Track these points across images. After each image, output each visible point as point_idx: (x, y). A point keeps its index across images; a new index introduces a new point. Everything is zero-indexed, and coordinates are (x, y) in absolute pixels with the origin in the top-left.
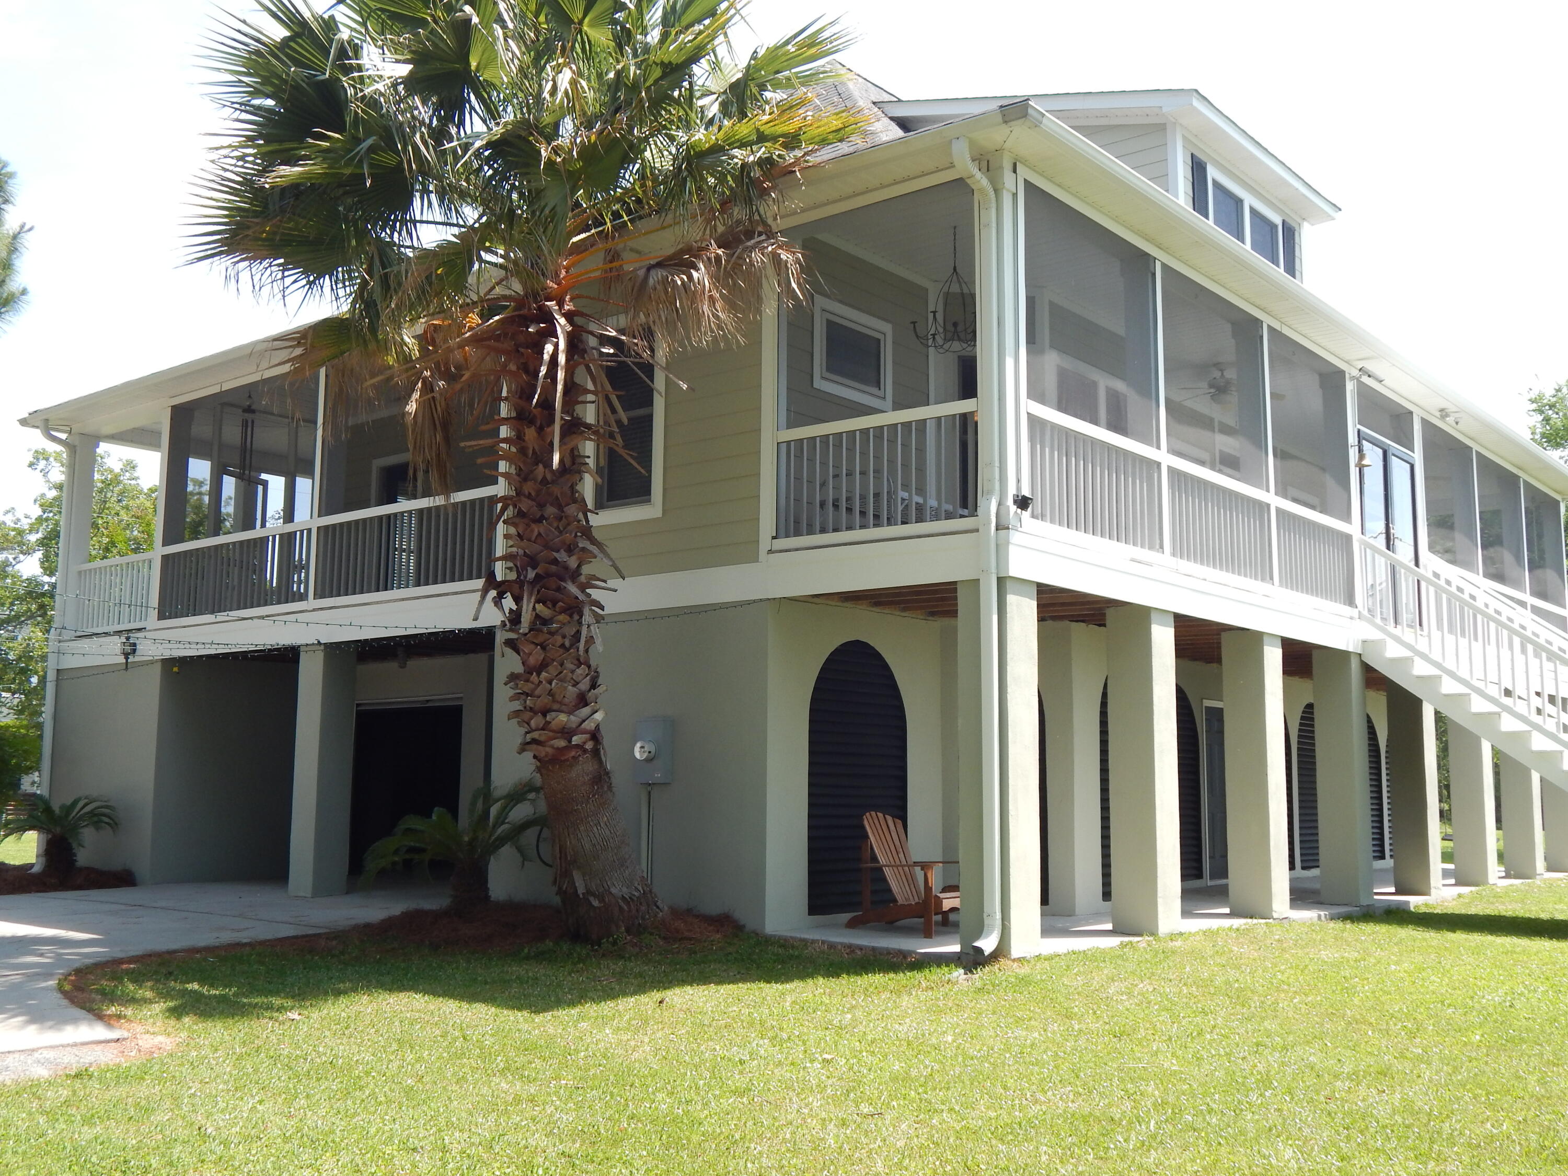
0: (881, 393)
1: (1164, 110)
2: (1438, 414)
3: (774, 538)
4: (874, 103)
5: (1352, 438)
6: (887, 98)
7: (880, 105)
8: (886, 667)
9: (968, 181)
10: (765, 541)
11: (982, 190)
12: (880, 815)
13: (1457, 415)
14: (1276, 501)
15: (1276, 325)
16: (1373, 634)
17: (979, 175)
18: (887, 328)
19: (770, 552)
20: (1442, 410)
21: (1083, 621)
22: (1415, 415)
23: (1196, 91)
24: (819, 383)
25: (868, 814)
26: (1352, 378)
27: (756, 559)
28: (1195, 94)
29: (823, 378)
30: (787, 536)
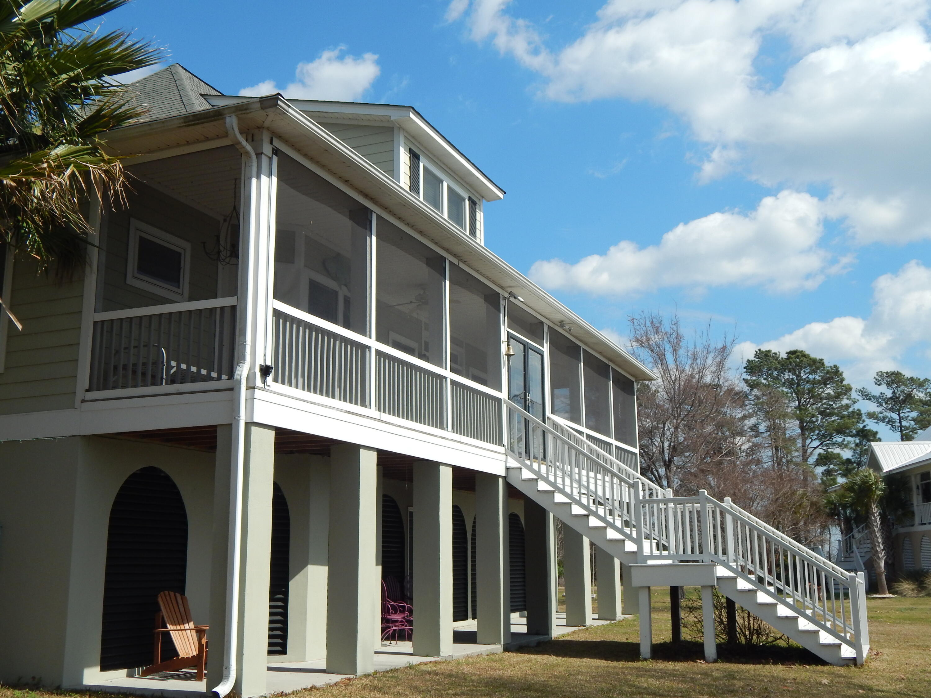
0: (180, 291)
1: (392, 118)
2: (559, 324)
3: (87, 391)
4: (201, 95)
5: (504, 337)
6: (214, 93)
7: (206, 97)
8: (174, 486)
9: (237, 147)
10: (80, 394)
11: (247, 153)
12: (172, 593)
13: (570, 325)
14: (451, 376)
15: (455, 261)
16: (513, 463)
17: (244, 143)
18: (187, 246)
19: (83, 401)
20: (561, 322)
21: (320, 454)
22: (544, 325)
23: (413, 108)
24: (130, 281)
25: (162, 593)
26: (505, 298)
27: (72, 406)
28: (411, 110)
29: (134, 277)
30: (98, 389)
